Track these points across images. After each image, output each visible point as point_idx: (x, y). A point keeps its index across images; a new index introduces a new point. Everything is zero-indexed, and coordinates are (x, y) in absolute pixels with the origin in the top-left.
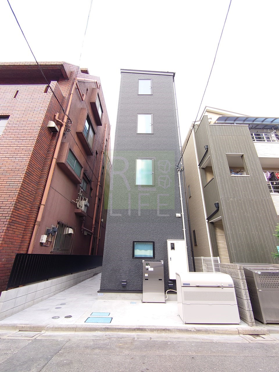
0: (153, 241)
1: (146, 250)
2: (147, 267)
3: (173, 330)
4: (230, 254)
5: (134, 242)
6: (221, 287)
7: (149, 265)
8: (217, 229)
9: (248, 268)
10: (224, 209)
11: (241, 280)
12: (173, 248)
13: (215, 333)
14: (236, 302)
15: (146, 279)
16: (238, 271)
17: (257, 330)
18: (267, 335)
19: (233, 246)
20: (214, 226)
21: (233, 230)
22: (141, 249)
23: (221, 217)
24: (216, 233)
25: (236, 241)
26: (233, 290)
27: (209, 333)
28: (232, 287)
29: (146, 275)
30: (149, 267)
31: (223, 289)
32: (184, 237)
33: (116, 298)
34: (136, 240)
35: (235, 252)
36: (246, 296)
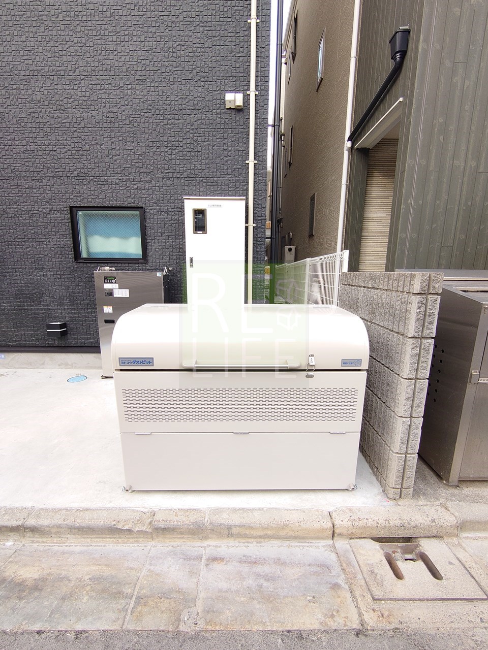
0: (140, 205)
1: (125, 237)
2: (107, 286)
3: (54, 530)
4: (395, 244)
5: (73, 210)
6: (305, 370)
7: (114, 281)
8: (376, 174)
9: (457, 288)
10: (426, 52)
11: (412, 341)
12: (200, 226)
13: (230, 535)
14: (356, 424)
15: (106, 322)
16: (408, 303)
17: (413, 524)
18: (450, 540)
19: (411, 216)
20: (369, 165)
21: (433, 154)
22: (107, 236)
23: (401, 99)
24: (369, 189)
25: (429, 198)
26: (359, 381)
27: (206, 538)
28: (359, 370)
29: (108, 310)
30: (116, 286)
31: (312, 376)
32: (247, 190)
33: (43, 364)
34: (78, 204)
35: (415, 235)
36: (409, 402)
